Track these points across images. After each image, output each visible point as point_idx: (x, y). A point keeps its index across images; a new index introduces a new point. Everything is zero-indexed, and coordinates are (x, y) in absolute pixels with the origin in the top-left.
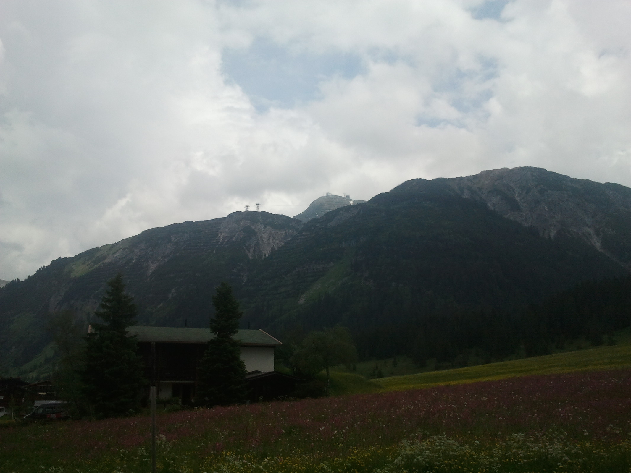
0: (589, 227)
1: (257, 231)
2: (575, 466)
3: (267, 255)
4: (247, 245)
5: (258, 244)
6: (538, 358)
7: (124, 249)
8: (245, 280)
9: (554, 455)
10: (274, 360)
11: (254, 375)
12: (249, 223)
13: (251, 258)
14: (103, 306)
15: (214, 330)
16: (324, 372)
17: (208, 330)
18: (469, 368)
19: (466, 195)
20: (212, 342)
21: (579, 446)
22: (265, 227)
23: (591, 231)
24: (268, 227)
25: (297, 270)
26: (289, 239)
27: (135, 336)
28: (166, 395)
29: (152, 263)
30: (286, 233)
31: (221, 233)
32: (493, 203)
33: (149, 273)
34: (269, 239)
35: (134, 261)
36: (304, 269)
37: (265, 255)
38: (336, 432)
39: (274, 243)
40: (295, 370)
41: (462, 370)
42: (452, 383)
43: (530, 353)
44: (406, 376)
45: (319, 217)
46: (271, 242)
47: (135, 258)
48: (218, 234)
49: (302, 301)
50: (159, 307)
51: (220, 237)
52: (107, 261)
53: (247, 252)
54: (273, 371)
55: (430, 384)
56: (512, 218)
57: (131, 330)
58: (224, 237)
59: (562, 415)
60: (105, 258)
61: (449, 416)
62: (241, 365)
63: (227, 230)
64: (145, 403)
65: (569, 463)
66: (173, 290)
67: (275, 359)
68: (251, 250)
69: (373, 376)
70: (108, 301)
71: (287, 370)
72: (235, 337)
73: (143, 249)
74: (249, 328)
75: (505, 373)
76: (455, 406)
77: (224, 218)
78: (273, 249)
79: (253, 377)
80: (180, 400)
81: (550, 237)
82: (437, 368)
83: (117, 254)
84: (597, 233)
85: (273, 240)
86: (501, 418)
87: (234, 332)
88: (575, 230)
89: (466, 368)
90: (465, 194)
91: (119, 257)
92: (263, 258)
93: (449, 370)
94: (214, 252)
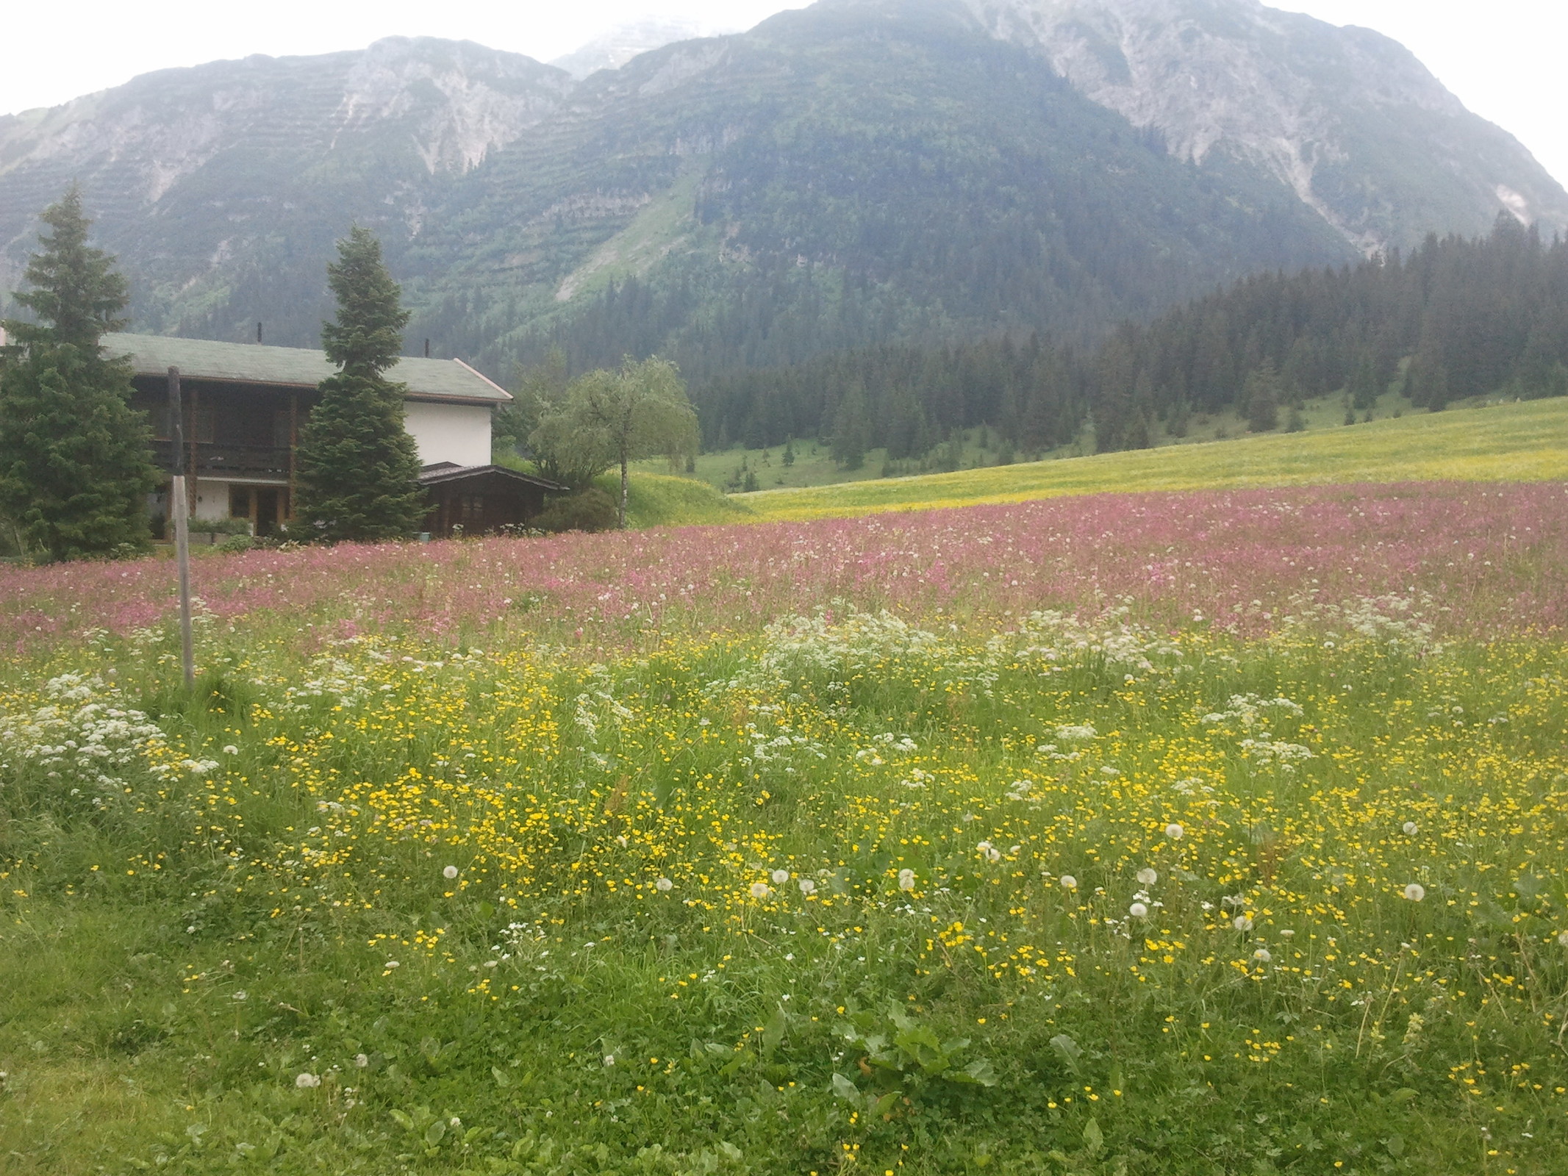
0: (1288, 138)
1: (448, 92)
2: (1162, 681)
3: (476, 163)
4: (421, 132)
5: (450, 131)
6: (1122, 455)
7: (84, 123)
8: (417, 227)
9: (1119, 657)
10: (493, 438)
11: (441, 473)
12: (426, 70)
13: (432, 169)
14: (33, 277)
15: (336, 354)
16: (616, 471)
17: (321, 355)
18: (960, 473)
19: (1002, 33)
20: (330, 384)
21: (1177, 642)
22: (470, 86)
23: (1291, 148)
24: (479, 86)
25: (555, 208)
26: (535, 123)
27: (126, 358)
28: (215, 510)
29: (164, 166)
30: (526, 105)
31: (351, 92)
32: (1066, 60)
33: (156, 194)
34: (481, 120)
35: (113, 159)
36: (574, 207)
37: (471, 162)
38: (636, 605)
39: (495, 130)
40: (543, 465)
41: (943, 478)
42: (917, 506)
43: (1105, 444)
44: (810, 488)
45: (617, 67)
46: (487, 127)
47: (114, 150)
48: (343, 96)
49: (565, 293)
50: (185, 287)
51: (346, 105)
52: (38, 154)
53: (421, 151)
54: (488, 462)
55: (865, 508)
56: (1106, 103)
57: (114, 344)
58: (359, 108)
59: (1154, 578)
60: (31, 145)
61: (900, 575)
62: (407, 446)
63: (367, 87)
64: (160, 529)
65: (1150, 675)
66: (224, 245)
67: (494, 435)
68: (434, 147)
69: (733, 486)
70: (49, 262)
71: (524, 465)
72: (389, 375)
73: (135, 128)
74: (427, 355)
75: (1040, 487)
76: (916, 556)
77: (360, 54)
78: (490, 146)
79: (436, 478)
80: (252, 525)
81: (1191, 159)
82: (886, 473)
83: (66, 138)
84: (1306, 155)
85: (491, 122)
86: (1014, 582)
87: (388, 363)
88: (1254, 144)
89: (952, 474)
90: (999, 27)
91: (71, 146)
92: (465, 170)
93: (913, 478)
94: (332, 145)
